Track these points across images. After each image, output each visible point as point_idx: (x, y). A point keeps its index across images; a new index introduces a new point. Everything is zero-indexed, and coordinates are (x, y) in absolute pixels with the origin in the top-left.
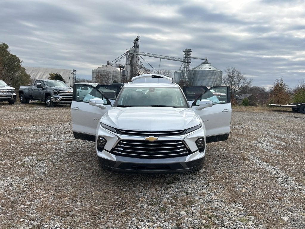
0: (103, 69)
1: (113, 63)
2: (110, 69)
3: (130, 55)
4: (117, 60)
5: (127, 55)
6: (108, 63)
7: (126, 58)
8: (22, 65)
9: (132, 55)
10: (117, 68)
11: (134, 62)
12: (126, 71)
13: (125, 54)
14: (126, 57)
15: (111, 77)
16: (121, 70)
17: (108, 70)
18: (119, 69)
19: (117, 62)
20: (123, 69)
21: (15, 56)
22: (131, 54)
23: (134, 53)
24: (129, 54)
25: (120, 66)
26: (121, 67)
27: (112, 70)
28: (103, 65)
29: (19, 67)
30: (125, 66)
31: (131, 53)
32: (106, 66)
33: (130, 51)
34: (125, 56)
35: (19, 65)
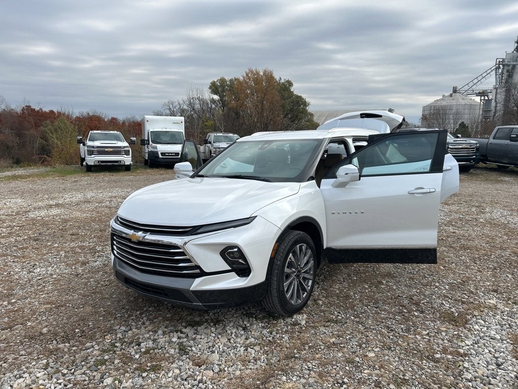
0: (444, 103)
1: (466, 88)
2: (460, 100)
3: (506, 68)
4: (476, 81)
5: (499, 68)
6: (455, 90)
7: (496, 75)
8: (310, 109)
9: (510, 68)
10: (473, 98)
11: (513, 82)
12: (493, 101)
13: (494, 67)
14: (496, 72)
15: (451, 117)
16: (481, 100)
17: (454, 102)
18: (478, 99)
19: (474, 87)
20: (486, 98)
21: (300, 97)
22: (508, 65)
23: (515, 63)
24: (503, 65)
25: (479, 93)
26: (482, 94)
27: (463, 102)
28: (443, 96)
29: (305, 112)
30: (491, 92)
31: (509, 63)
32: (451, 95)
33: (506, 60)
34: (494, 72)
35: (305, 109)
